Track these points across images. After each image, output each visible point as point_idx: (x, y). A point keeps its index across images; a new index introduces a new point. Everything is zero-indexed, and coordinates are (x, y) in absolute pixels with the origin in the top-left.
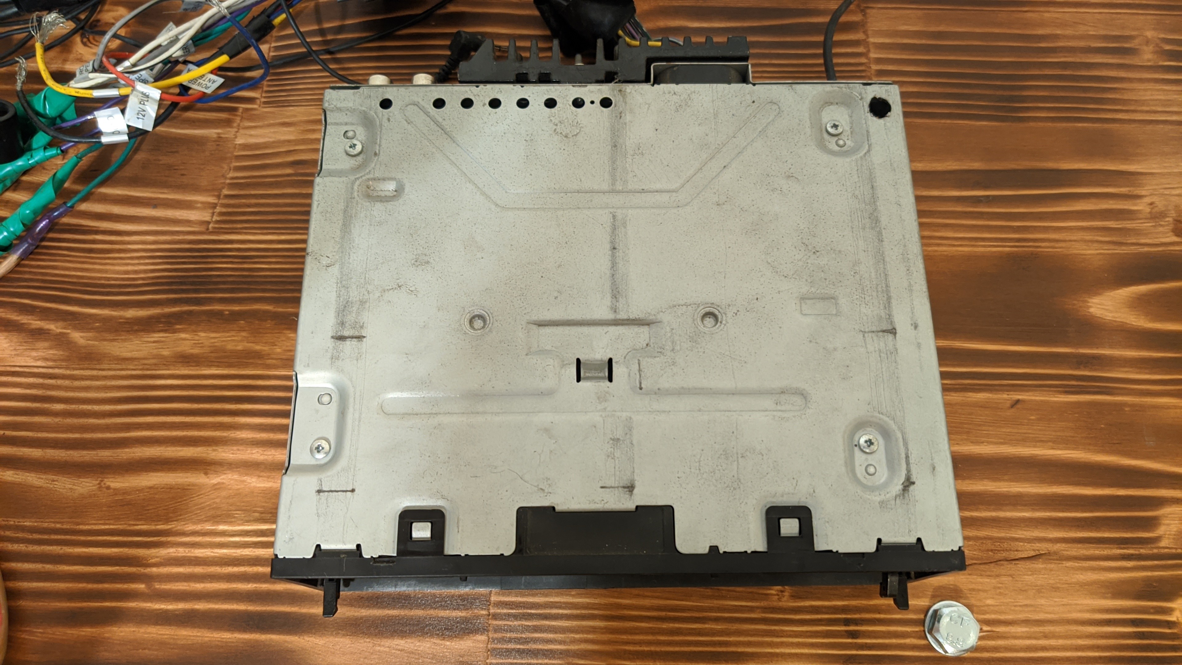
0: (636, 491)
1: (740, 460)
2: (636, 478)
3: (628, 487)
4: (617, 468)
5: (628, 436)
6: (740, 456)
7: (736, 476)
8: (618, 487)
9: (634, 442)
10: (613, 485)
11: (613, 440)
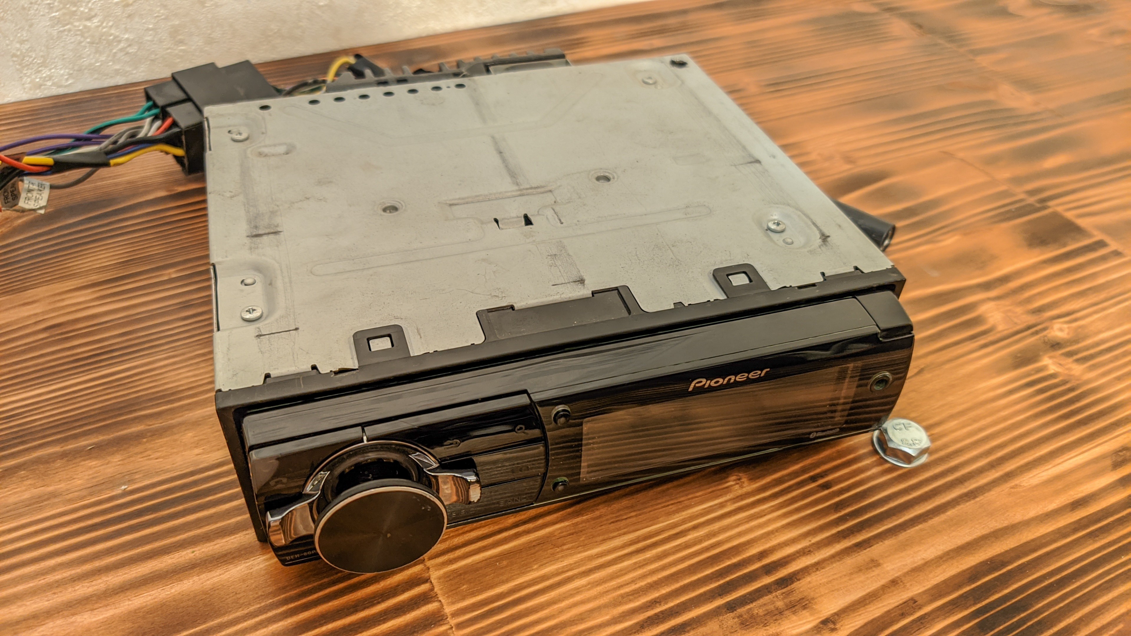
0: (586, 282)
1: (673, 248)
2: (582, 274)
3: (579, 281)
4: (562, 272)
5: (563, 251)
6: (671, 247)
7: (674, 258)
8: (569, 283)
9: (571, 254)
10: (563, 282)
11: (551, 256)
